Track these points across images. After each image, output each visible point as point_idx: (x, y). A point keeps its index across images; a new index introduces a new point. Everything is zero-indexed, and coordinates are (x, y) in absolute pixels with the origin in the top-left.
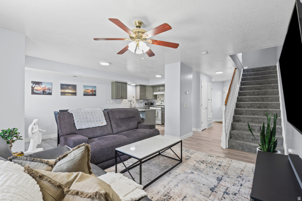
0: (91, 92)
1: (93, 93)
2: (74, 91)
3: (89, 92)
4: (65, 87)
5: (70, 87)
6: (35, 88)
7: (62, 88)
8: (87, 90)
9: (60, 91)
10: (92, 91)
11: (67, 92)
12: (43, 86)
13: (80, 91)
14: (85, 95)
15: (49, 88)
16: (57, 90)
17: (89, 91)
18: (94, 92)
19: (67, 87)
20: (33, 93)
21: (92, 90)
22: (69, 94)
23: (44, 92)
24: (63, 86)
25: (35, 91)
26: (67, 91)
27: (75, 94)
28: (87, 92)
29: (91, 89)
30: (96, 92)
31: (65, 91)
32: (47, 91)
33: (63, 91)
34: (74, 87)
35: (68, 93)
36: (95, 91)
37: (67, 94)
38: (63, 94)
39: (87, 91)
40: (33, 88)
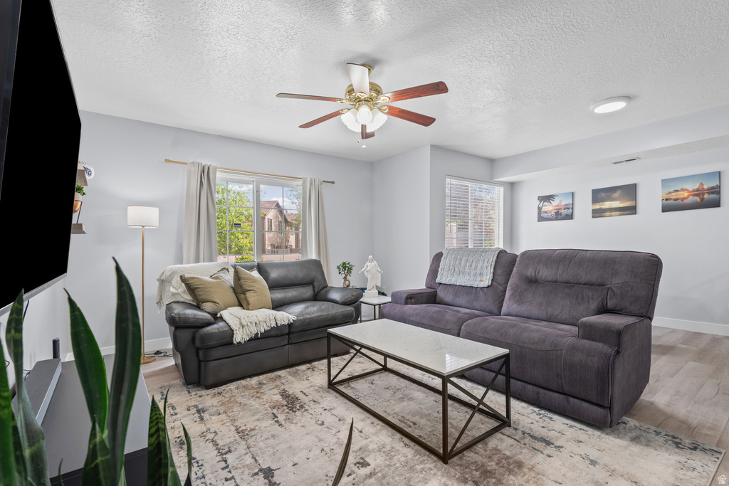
0: (694, 195)
1: (702, 199)
2: (632, 200)
3: (683, 199)
4: (603, 195)
5: (616, 195)
6: (544, 209)
7: (595, 201)
8: (677, 191)
9: (590, 207)
10: (698, 193)
11: (607, 207)
12: (555, 203)
13: (650, 199)
14: (666, 209)
15: (567, 205)
16: (584, 206)
17: (686, 194)
18: (706, 196)
19: (608, 194)
20: (541, 219)
21: (697, 190)
22: (613, 213)
23: (557, 213)
24: (598, 195)
25: (544, 215)
26: (607, 205)
27: (632, 210)
28: (676, 200)
29: (692, 186)
30: (719, 193)
31: (603, 207)
32: (562, 211)
33: (597, 206)
34: (630, 191)
35: (611, 210)
36: (716, 190)
37: (608, 214)
38: (597, 215)
39: (674, 196)
40: (540, 209)
